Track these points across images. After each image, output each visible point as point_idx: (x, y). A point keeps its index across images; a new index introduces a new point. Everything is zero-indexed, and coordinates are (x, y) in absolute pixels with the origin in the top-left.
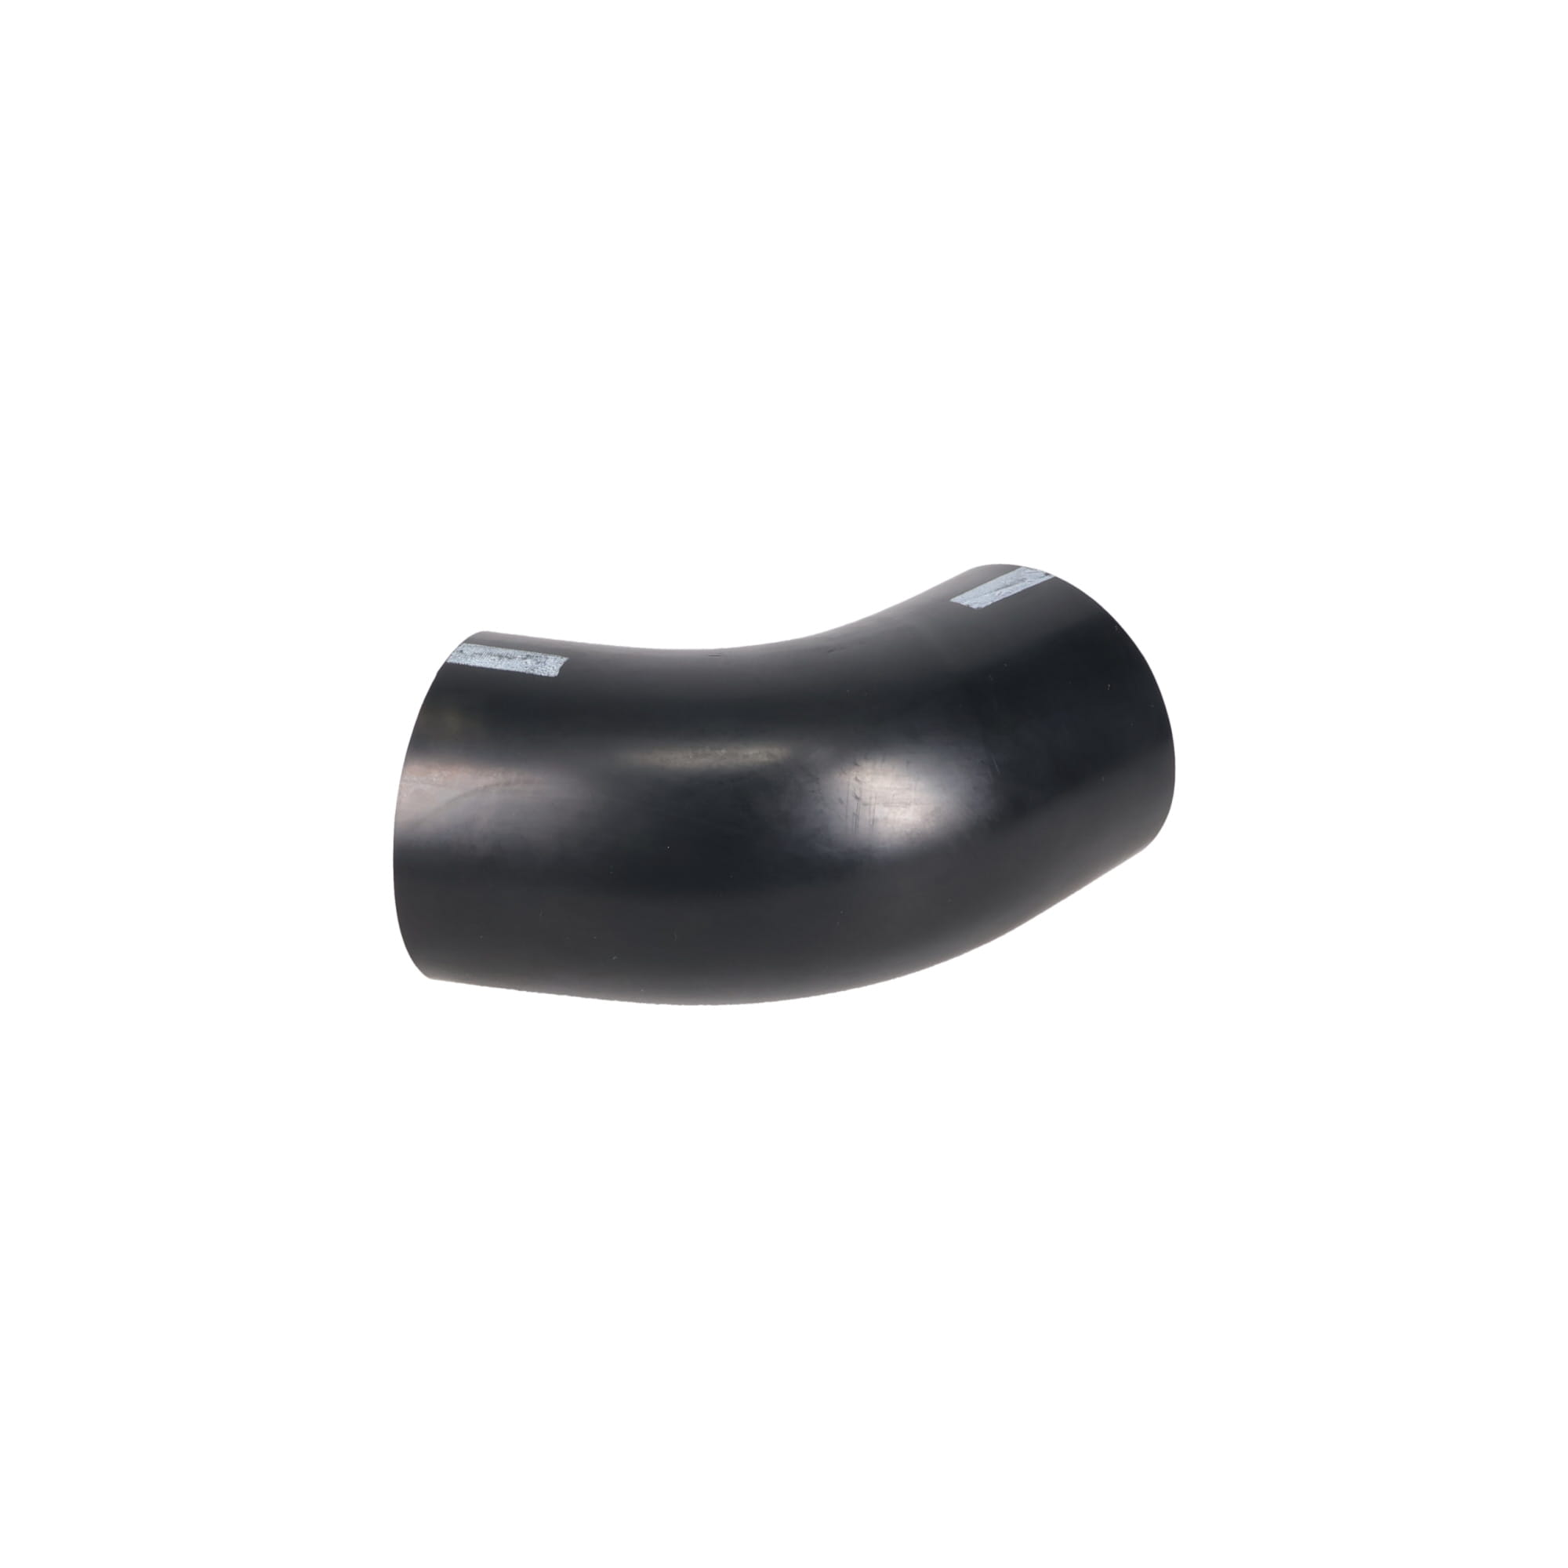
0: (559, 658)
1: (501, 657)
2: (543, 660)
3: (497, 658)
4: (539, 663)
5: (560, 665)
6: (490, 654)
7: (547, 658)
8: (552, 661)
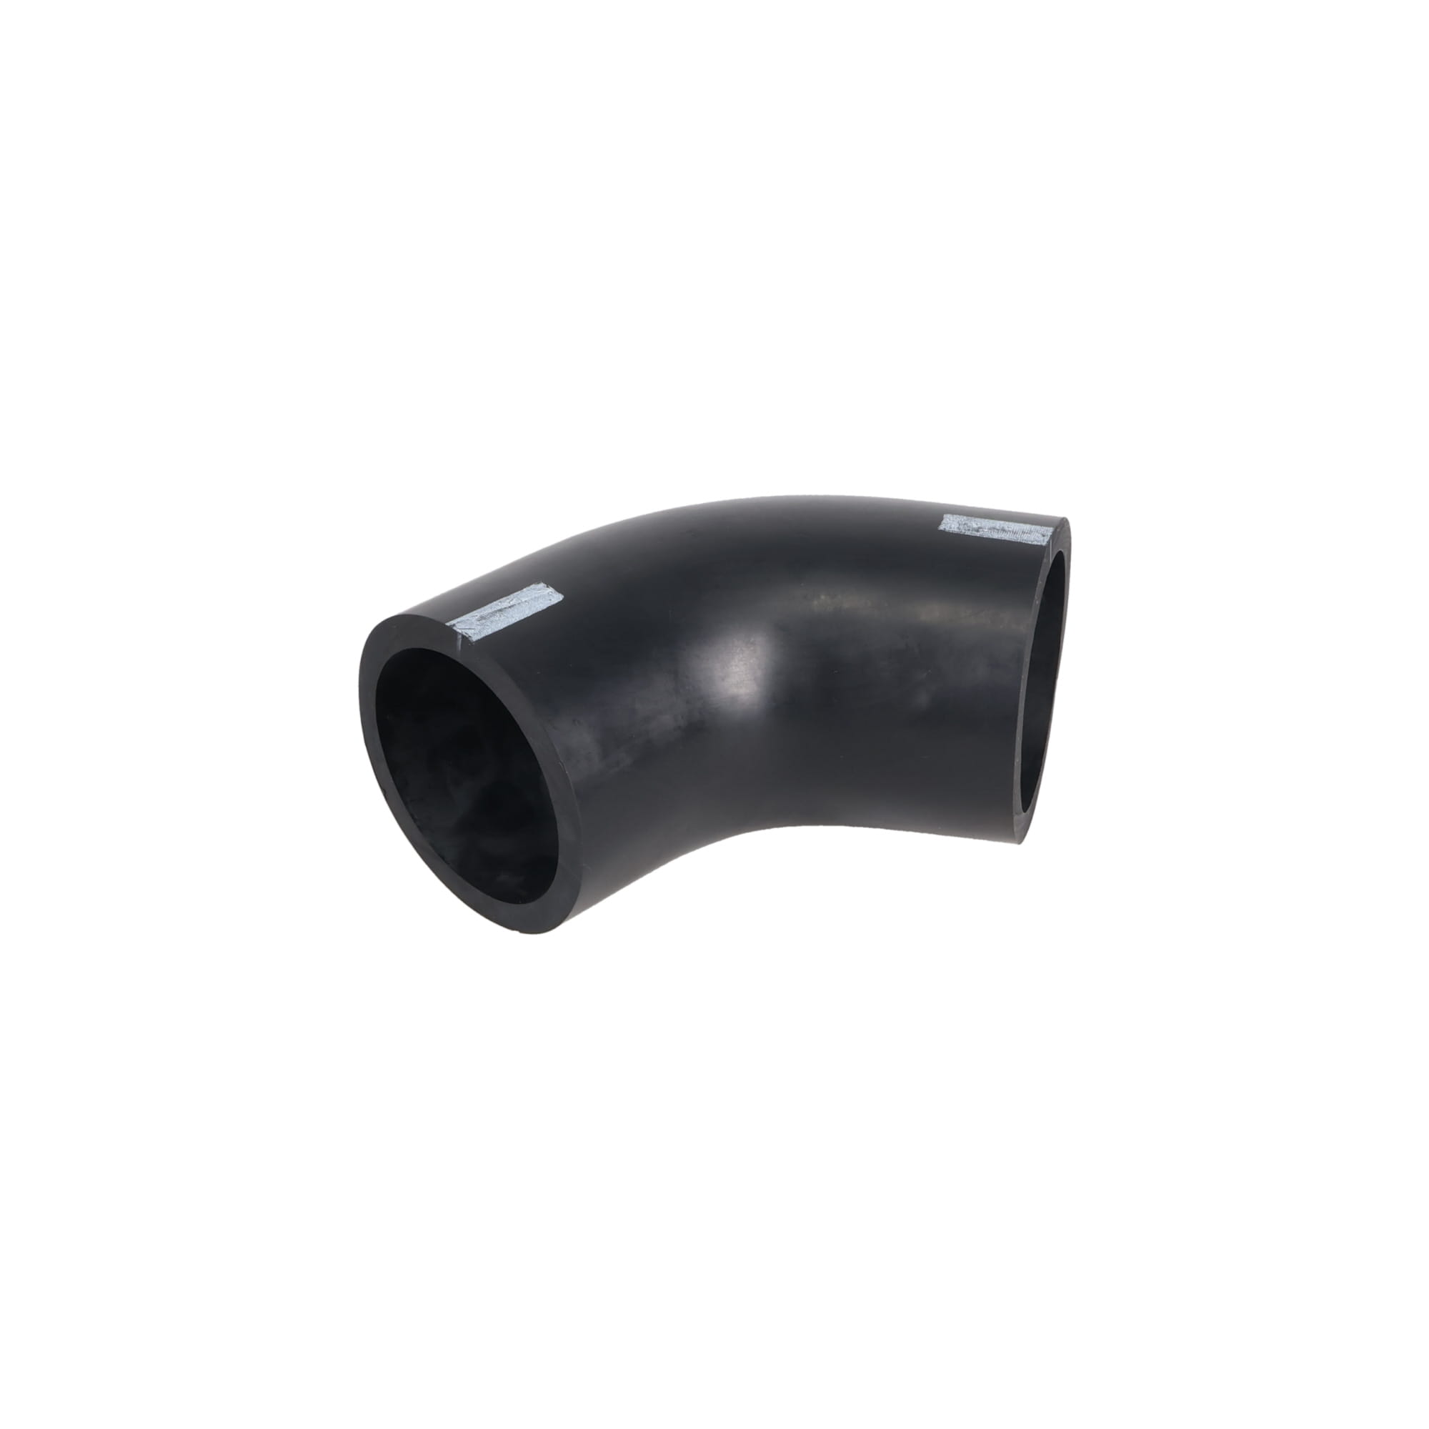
0: (947, 529)
1: (1004, 530)
2: (961, 527)
3: (1006, 529)
4: (965, 524)
5: (944, 521)
6: (1015, 533)
7: (958, 528)
8: (953, 526)
